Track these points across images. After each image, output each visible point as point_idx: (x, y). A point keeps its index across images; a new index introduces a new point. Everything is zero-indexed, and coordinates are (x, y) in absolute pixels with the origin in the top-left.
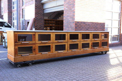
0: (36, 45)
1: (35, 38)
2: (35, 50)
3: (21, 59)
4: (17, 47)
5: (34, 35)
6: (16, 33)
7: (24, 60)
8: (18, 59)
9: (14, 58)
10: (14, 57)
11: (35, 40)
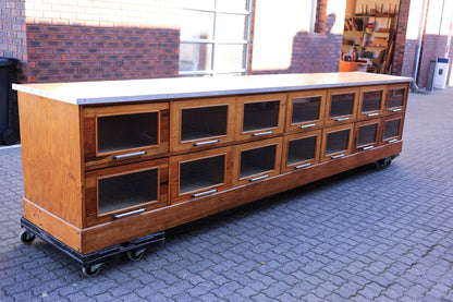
0: (173, 160)
1: (167, 128)
2: (167, 183)
3: (110, 232)
4: (93, 183)
5: (167, 114)
6: (90, 113)
7: (123, 237)
8: (100, 235)
9: (83, 235)
10: (80, 230)
11: (167, 139)
